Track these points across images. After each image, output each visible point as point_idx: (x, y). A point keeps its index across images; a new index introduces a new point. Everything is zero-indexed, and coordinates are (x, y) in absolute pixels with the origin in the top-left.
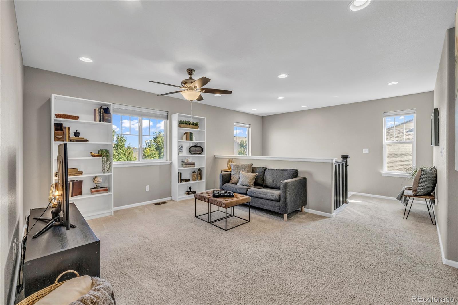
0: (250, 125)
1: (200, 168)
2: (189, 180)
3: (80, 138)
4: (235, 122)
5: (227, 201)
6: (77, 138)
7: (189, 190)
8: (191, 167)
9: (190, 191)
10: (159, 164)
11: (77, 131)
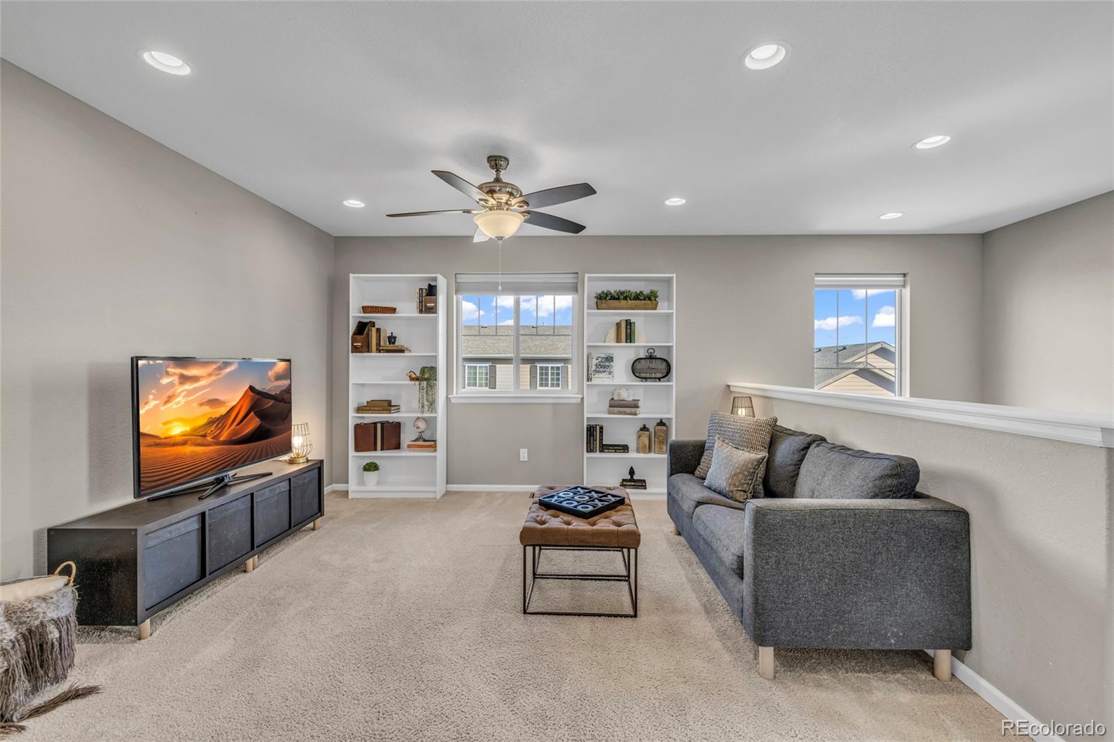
0: (905, 275)
1: (661, 420)
2: (625, 448)
3: (397, 346)
4: (816, 274)
5: (568, 523)
6: (391, 345)
7: (629, 477)
8: (625, 413)
9: (632, 480)
10: (551, 401)
11: (392, 333)
